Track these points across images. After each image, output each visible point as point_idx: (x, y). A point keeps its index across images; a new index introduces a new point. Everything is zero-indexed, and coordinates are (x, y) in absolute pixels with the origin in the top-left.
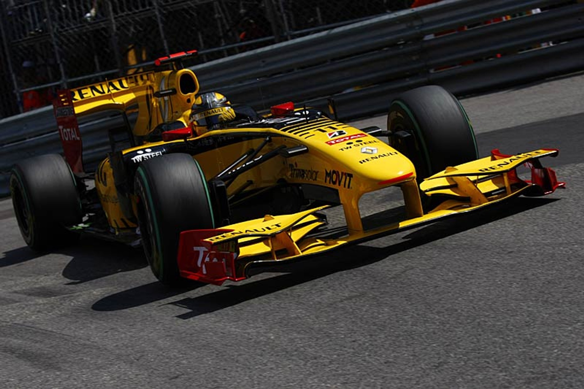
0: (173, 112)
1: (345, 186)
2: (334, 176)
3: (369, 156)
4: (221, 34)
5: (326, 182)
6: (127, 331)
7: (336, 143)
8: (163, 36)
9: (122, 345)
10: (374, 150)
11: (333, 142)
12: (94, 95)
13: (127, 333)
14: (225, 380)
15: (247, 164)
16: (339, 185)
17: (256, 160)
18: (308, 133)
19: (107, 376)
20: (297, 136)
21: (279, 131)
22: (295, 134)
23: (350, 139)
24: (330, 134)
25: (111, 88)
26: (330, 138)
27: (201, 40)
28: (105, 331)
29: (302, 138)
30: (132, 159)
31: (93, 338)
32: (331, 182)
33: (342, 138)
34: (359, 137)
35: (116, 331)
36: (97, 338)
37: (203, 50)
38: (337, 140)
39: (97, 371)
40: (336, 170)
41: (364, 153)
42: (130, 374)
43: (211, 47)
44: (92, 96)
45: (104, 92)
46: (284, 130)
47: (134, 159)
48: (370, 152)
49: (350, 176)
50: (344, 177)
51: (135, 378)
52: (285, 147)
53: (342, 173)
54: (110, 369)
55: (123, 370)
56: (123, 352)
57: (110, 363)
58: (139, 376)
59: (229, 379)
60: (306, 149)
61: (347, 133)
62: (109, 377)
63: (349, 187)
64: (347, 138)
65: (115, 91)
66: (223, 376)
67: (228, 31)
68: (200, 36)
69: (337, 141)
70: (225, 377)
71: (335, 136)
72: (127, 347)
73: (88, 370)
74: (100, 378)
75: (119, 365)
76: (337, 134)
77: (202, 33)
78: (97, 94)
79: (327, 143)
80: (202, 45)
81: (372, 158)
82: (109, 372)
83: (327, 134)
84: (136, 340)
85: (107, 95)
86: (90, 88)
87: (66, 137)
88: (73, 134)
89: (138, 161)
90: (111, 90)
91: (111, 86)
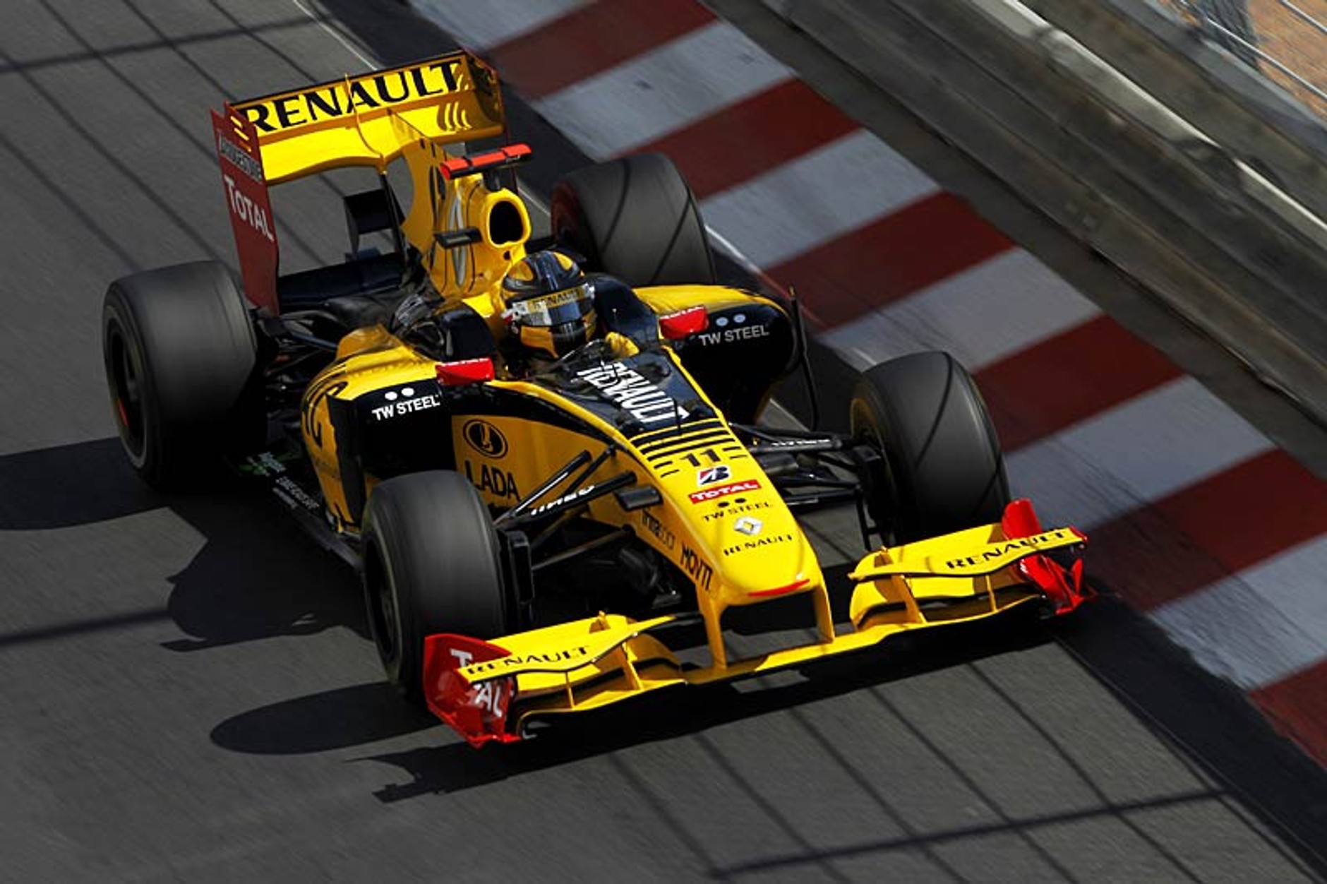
0: (474, 276)
1: (704, 584)
2: (693, 560)
3: (742, 540)
5: (682, 562)
7: (705, 499)
10: (757, 525)
11: (701, 496)
12: (314, 118)
15: (566, 498)
16: (698, 578)
17: (581, 493)
18: (670, 462)
20: (652, 466)
21: (629, 444)
22: (651, 459)
23: (729, 493)
24: (703, 474)
25: (357, 99)
26: (699, 485)
30: (374, 411)
32: (688, 568)
33: (718, 488)
34: (747, 490)
38: (707, 491)
40: (695, 551)
41: (739, 530)
44: (310, 121)
45: (339, 112)
46: (637, 443)
47: (376, 411)
48: (749, 528)
49: (710, 570)
50: (703, 568)
52: (634, 481)
53: (700, 560)
60: (657, 499)
61: (731, 475)
63: (707, 588)
64: (725, 490)
65: (366, 108)
69: (708, 495)
71: (709, 480)
76: (714, 476)
78: (322, 116)
79: (690, 495)
81: (747, 545)
85: (345, 118)
86: (305, 95)
87: (242, 211)
88: (258, 218)
89: (386, 416)
90: (357, 104)
91: (356, 94)
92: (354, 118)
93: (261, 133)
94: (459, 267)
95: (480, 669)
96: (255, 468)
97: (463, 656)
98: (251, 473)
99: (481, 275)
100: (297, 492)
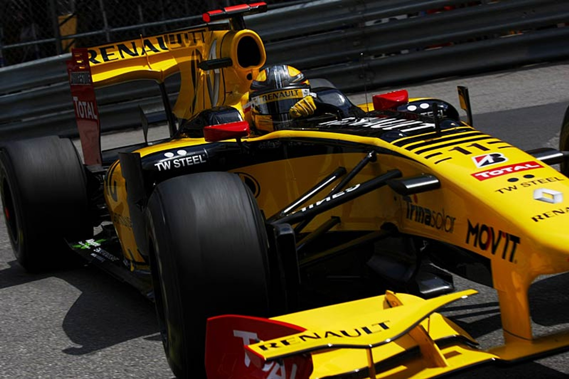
0: (225, 92)
1: (504, 257)
2: (485, 235)
3: (547, 208)
4: (162, 9)
5: (467, 241)
6: (46, 304)
7: (491, 176)
8: (102, 6)
9: (41, 318)
10: (556, 195)
11: (484, 175)
12: (123, 57)
13: (46, 306)
14: (142, 358)
15: (334, 196)
16: (493, 252)
17: (349, 190)
18: (440, 153)
19: (24, 349)
20: (421, 158)
21: (390, 146)
22: (418, 153)
23: (514, 171)
24: (478, 159)
26: (478, 167)
27: (141, 14)
28: (25, 303)
29: (430, 163)
30: (155, 164)
31: (12, 310)
32: (478, 245)
33: (499, 169)
34: (530, 168)
35: (36, 303)
36: (16, 310)
37: (142, 23)
39: (14, 343)
40: (488, 225)
41: (539, 200)
42: (47, 348)
43: (150, 21)
44: (120, 59)
45: (137, 54)
46: (400, 144)
47: (158, 164)
48: (550, 198)
49: (516, 240)
50: (503, 240)
51: (51, 352)
52: (400, 175)
53: (500, 233)
54: (27, 342)
55: (41, 343)
56: (41, 325)
57: (27, 335)
58: (56, 350)
59: (146, 357)
60: (437, 181)
61: (507, 159)
62: (25, 350)
63: (511, 260)
64: (509, 169)
66: (140, 355)
67: (169, 5)
68: (140, 10)
69: (492, 173)
70: (142, 355)
71: (487, 163)
72: (46, 321)
73: (5, 342)
74: (17, 350)
75: (36, 338)
76: (491, 160)
77: (143, 6)
78: (127, 56)
79: (473, 175)
80: (142, 19)
81: (554, 212)
82: (26, 345)
83: (472, 158)
84: (55, 313)
85: (140, 58)
86: (118, 46)
87: (82, 113)
88: (89, 111)
89: (165, 168)
90: (147, 51)
91: (147, 47)
92: (145, 58)
93: (91, 64)
94: (214, 96)
95: (273, 345)
96: (82, 246)
97: (246, 336)
98: (79, 248)
99: (231, 93)
100: (106, 254)
